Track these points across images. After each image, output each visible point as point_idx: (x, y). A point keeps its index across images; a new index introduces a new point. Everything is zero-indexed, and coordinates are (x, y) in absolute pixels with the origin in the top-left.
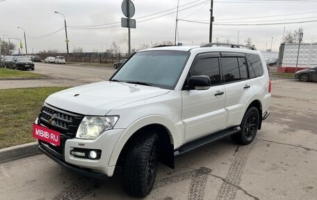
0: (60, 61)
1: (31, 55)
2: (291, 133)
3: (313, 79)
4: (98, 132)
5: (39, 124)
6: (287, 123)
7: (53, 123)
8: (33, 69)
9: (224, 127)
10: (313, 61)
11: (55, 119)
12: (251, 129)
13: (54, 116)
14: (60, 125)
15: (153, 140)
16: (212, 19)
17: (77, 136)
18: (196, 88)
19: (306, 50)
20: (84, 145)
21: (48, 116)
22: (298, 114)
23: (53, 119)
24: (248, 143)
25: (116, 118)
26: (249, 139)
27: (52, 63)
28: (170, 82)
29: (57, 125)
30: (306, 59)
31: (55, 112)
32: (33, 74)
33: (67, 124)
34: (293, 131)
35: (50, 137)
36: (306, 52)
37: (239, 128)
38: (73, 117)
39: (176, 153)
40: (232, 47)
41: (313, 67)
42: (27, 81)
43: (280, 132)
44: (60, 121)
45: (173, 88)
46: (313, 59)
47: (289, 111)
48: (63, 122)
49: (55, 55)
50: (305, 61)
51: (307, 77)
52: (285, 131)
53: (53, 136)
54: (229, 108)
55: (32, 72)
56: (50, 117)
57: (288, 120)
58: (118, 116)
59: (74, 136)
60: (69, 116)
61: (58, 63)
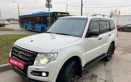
0: (16, 22)
1: (3, 20)
2: (125, 55)
3: (125, 30)
4: (46, 62)
5: (12, 57)
6: (121, 50)
7: (20, 56)
8: (4, 26)
9: (101, 54)
10: (124, 23)
11: (21, 54)
12: (110, 54)
13: (20, 52)
14: (24, 57)
15: (73, 64)
16: (82, 5)
17: (35, 64)
18: (92, 36)
19: (121, 18)
20: (39, 69)
21: (17, 52)
22: (124, 45)
23: (20, 54)
24: (109, 60)
25: (56, 54)
26: (110, 58)
27: (13, 23)
28: (79, 34)
29: (23, 58)
30: (121, 22)
31: (21, 50)
32: (4, 28)
33: (28, 57)
34: (125, 54)
35: (18, 64)
36: (121, 19)
37: (106, 54)
38: (32, 54)
39: (83, 69)
40: (103, 16)
41: (125, 25)
42: (2, 32)
43: (120, 54)
44: (24, 55)
45: (81, 37)
46: (124, 22)
47: (120, 44)
48: (26, 56)
49: (14, 20)
50: (120, 23)
51: (122, 29)
52: (122, 54)
53: (20, 64)
54: (103, 45)
55: (4, 27)
56: (18, 53)
57: (121, 49)
58: (57, 53)
59: (32, 64)
60: (29, 53)
61: (15, 24)
